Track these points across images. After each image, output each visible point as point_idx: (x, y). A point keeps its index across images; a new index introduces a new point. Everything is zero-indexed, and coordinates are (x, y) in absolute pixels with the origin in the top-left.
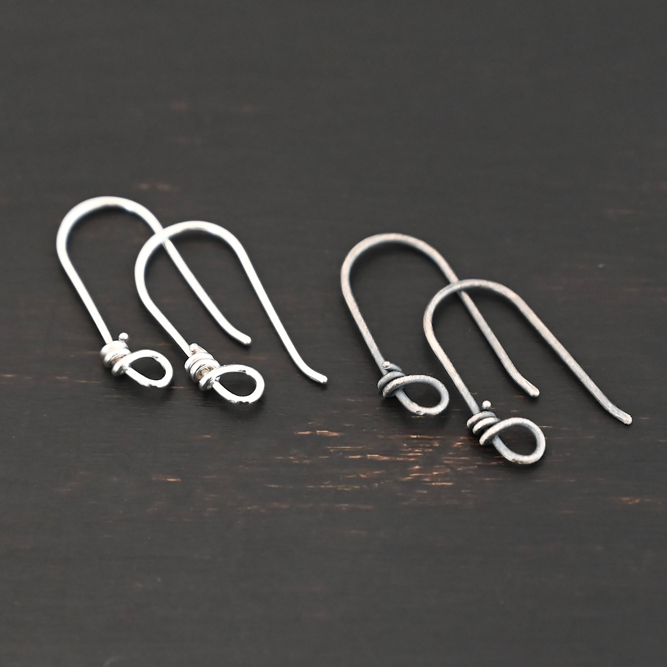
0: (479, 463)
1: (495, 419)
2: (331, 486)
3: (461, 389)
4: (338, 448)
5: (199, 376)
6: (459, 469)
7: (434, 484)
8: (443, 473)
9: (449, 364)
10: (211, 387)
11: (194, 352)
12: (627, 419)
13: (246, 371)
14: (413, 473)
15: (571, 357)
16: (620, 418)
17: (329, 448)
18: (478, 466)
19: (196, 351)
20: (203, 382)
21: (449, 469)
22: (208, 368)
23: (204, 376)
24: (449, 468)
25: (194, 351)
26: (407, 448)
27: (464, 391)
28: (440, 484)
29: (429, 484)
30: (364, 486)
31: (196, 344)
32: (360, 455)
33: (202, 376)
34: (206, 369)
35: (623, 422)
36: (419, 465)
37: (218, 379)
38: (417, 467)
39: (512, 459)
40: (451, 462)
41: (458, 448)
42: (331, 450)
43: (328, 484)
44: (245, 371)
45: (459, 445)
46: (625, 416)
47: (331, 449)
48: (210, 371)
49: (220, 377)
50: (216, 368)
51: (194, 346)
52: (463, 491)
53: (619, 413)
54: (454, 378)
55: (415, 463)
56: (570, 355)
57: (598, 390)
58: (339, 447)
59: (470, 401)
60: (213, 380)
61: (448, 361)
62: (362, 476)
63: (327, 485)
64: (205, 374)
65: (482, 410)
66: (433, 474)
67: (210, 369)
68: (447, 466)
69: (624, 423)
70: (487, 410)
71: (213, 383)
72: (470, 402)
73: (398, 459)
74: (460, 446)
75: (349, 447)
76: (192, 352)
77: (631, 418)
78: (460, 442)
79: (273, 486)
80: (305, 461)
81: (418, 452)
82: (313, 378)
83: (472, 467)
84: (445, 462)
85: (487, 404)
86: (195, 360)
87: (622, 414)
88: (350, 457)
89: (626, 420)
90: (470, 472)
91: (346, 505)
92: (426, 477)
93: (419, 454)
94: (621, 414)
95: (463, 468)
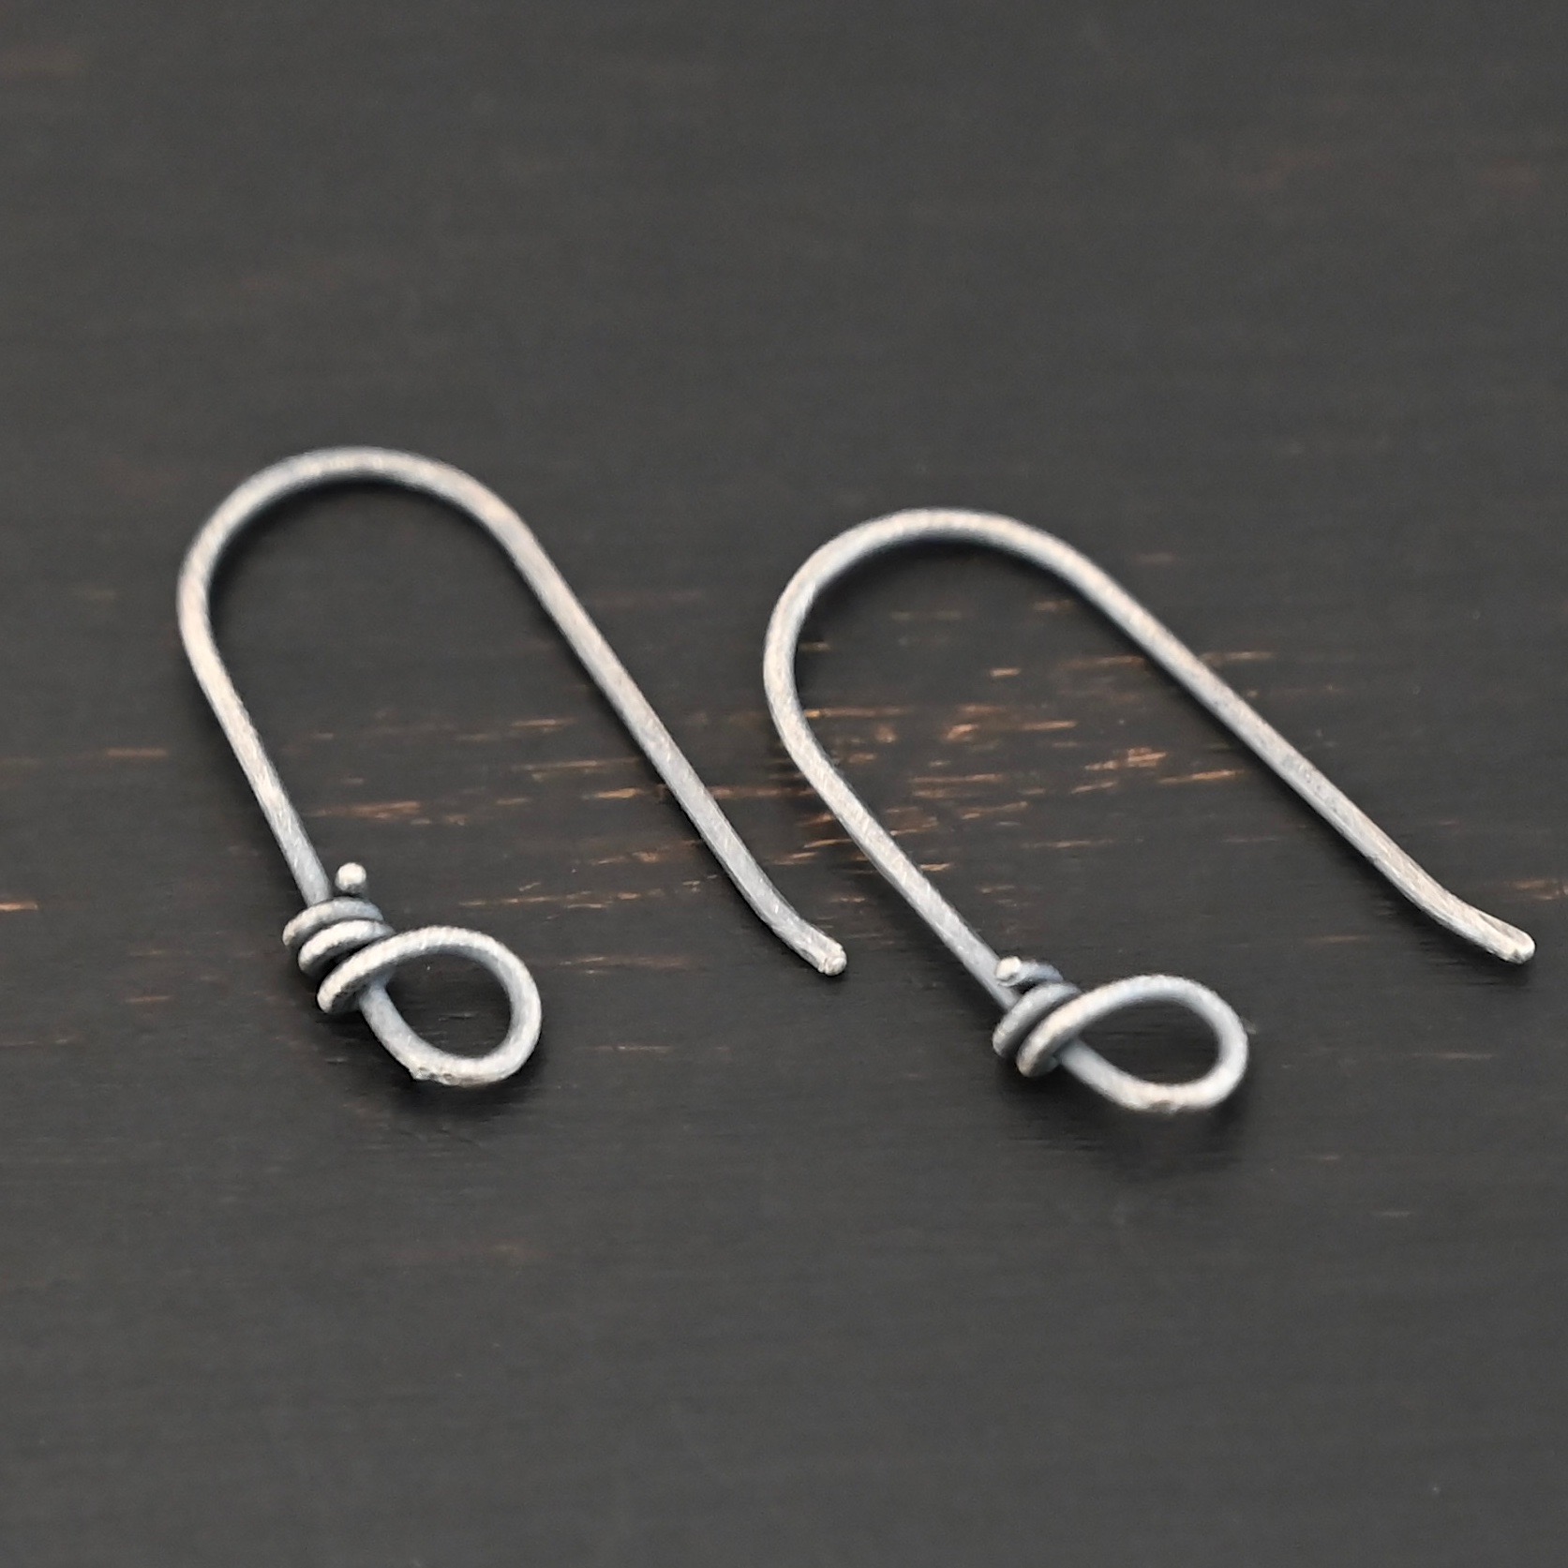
0: (1035, 792)
1: (374, 929)
2: (541, 899)
3: (276, 817)
4: (558, 769)
6: (968, 816)
9: (244, 731)
12: (828, 954)
14: (817, 838)
15: (666, 733)
16: (805, 951)
17: (530, 767)
18: (1034, 801)
21: (933, 819)
24: (933, 815)
27: (285, 824)
32: (631, 787)
35: (816, 966)
39: (419, 1066)
40: (940, 794)
41: (959, 746)
42: (536, 776)
43: (534, 892)
45: (964, 733)
46: (823, 946)
47: (537, 771)
52: (984, 889)
53: (804, 935)
54: (256, 779)
56: (662, 727)
57: (743, 851)
58: (561, 765)
59: (299, 861)
61: (243, 718)
65: (336, 893)
68: (929, 807)
69: (816, 970)
70: (350, 894)
72: (298, 866)
74: (967, 738)
75: (593, 763)
77: (843, 953)
78: (966, 722)
80: (451, 819)
83: (1009, 807)
84: (922, 793)
85: (351, 874)
87: (813, 939)
88: (602, 795)
89: (826, 960)
90: (1005, 824)
94: (809, 940)
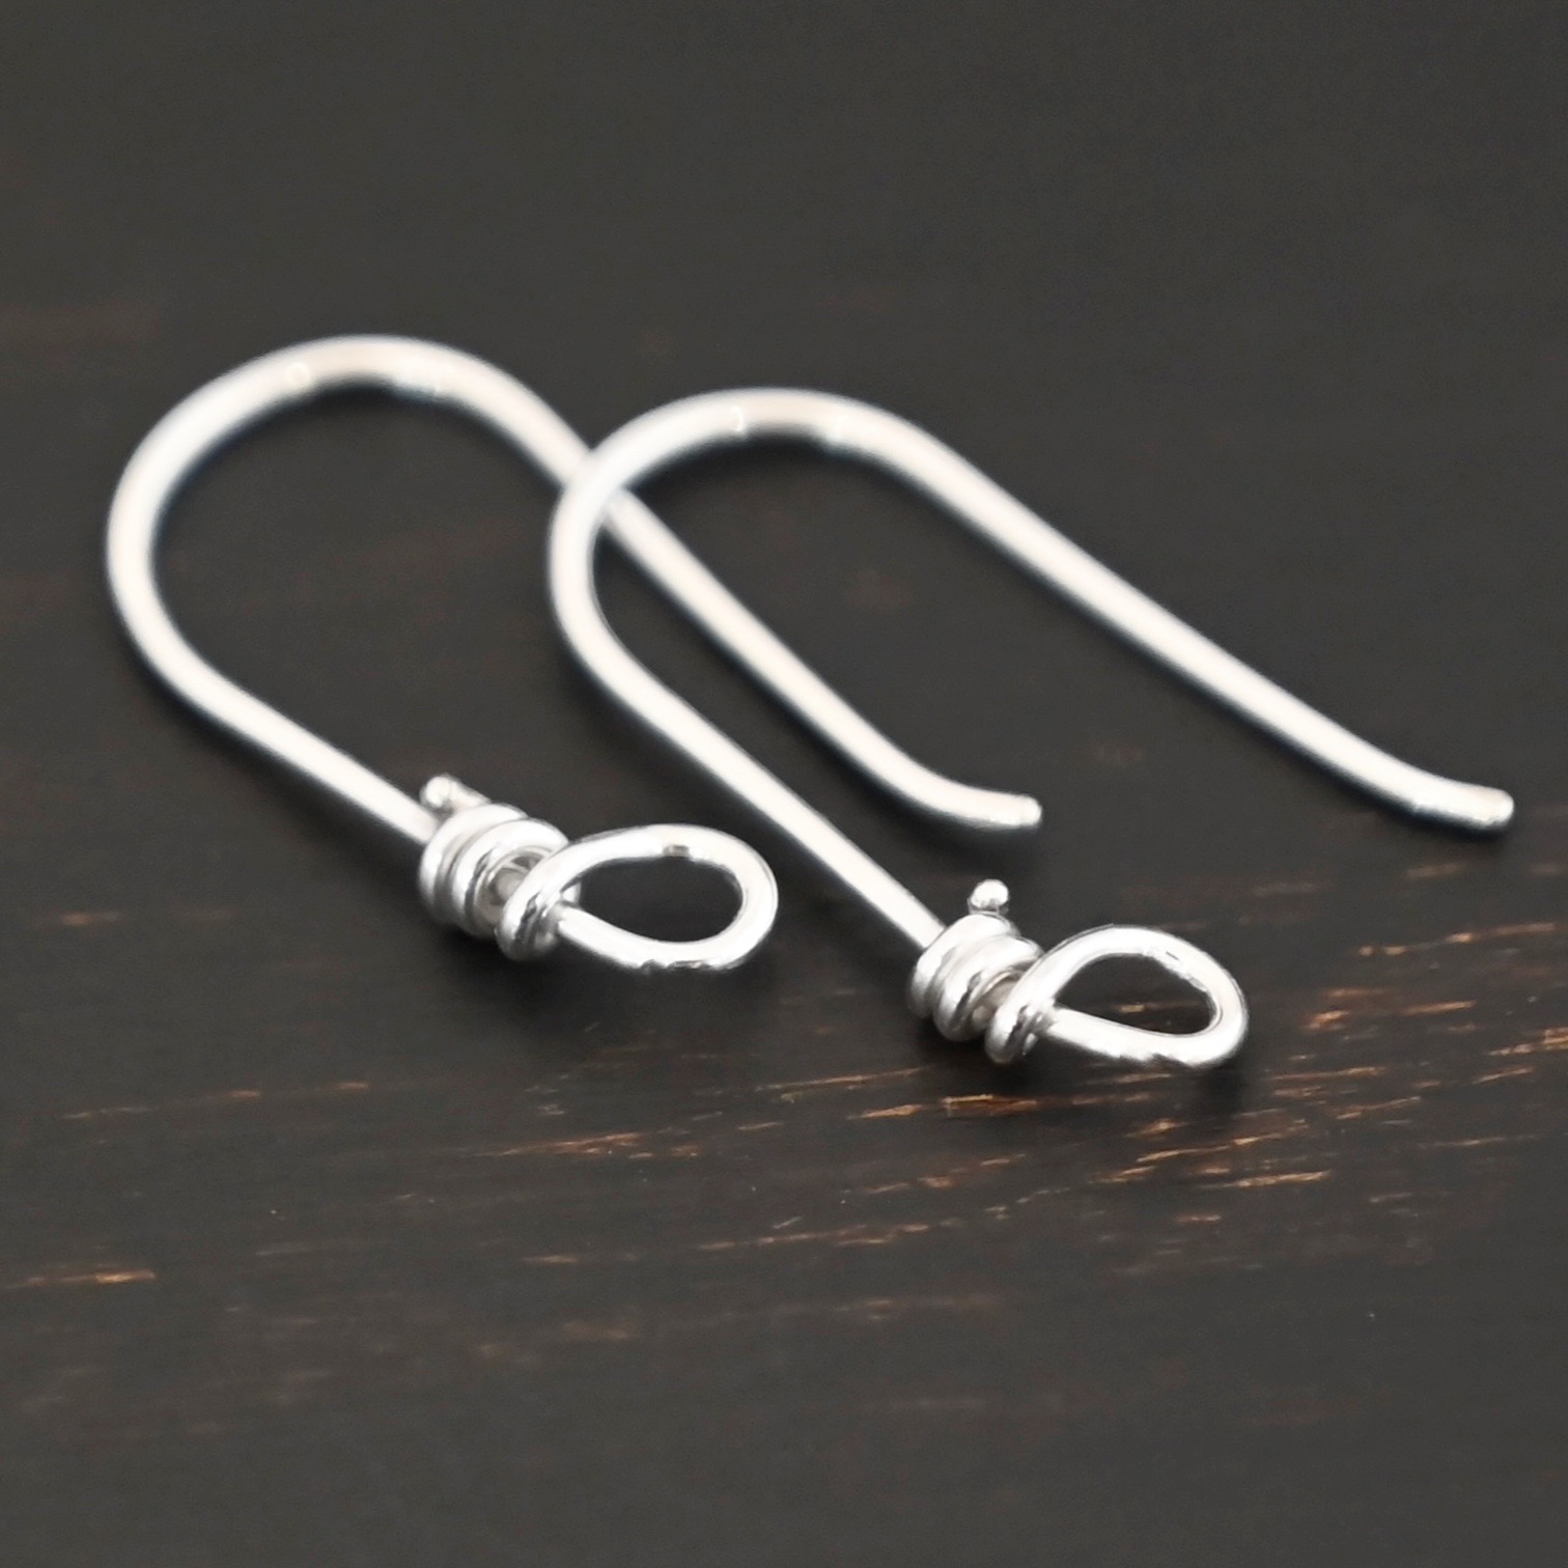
2: (804, 1236)
4: (812, 1086)
6: (1344, 1116)
7: (1245, 1183)
8: (1277, 1136)
10: (551, 934)
11: (443, 813)
14: (1152, 1150)
17: (778, 1086)
18: (1424, 1093)
21: (1302, 1121)
22: (519, 861)
24: (1301, 1116)
28: (1271, 1181)
29: (1228, 1185)
30: (947, 1223)
32: (911, 1103)
36: (1173, 1116)
37: (571, 894)
38: (1164, 1126)
40: (1306, 1092)
41: (1325, 1036)
42: (786, 1096)
43: (794, 1229)
44: (683, 849)
45: (1332, 1021)
47: (786, 1091)
48: (528, 872)
49: (577, 886)
52: (1375, 1200)
55: (1155, 1114)
58: (816, 1082)
60: (553, 905)
62: (934, 1182)
63: (787, 1232)
66: (1235, 1145)
68: (1293, 1107)
71: (556, 918)
73: (1076, 1102)
74: (1336, 1027)
75: (859, 1078)
76: (434, 811)
78: (1331, 1010)
79: (554, 1259)
80: (680, 1150)
83: (1397, 1103)
84: (1279, 1093)
88: (871, 1115)
90: (1395, 1122)
91: (884, 1302)
92: (1206, 1159)
95: (1361, 1108)
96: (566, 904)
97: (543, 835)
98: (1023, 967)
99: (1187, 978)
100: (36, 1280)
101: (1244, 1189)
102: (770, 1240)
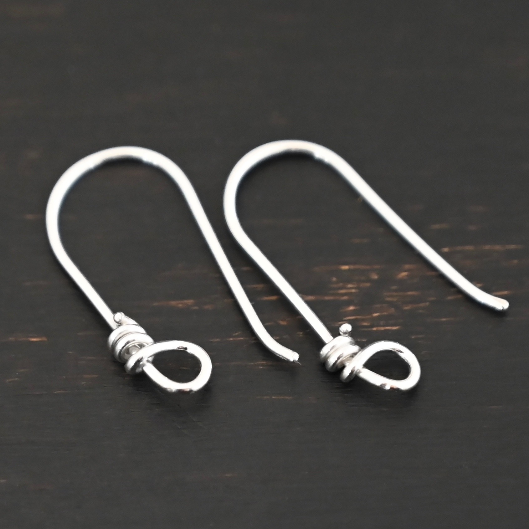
0: (432, 299)
5: (126, 354)
7: (375, 329)
8: (385, 313)
10: (141, 369)
11: (120, 324)
13: (188, 349)
14: (348, 316)
19: (122, 322)
20: (131, 363)
21: (393, 309)
22: (139, 345)
23: (133, 355)
25: (120, 322)
26: (337, 283)
28: (382, 329)
29: (369, 329)
30: (285, 337)
31: (122, 313)
33: (129, 355)
34: (135, 346)
36: (354, 305)
37: (151, 359)
38: (352, 308)
40: (395, 299)
44: (186, 349)
45: (404, 276)
48: (140, 349)
49: (153, 357)
50: (148, 344)
51: (120, 316)
52: (413, 337)
55: (349, 303)
60: (144, 361)
62: (281, 323)
64: (133, 353)
66: (372, 316)
67: (141, 346)
68: (391, 304)
71: (144, 365)
73: (326, 298)
74: (406, 278)
76: (117, 322)
78: (406, 271)
81: (351, 288)
82: (280, 355)
83: (422, 305)
84: (388, 299)
86: (120, 333)
90: (421, 311)
91: (263, 362)
92: (363, 320)
93: (353, 291)
96: (148, 361)
97: (148, 339)
98: (355, 354)
99: (404, 358)
100: (12, 339)
101: (374, 331)
102: (231, 339)
